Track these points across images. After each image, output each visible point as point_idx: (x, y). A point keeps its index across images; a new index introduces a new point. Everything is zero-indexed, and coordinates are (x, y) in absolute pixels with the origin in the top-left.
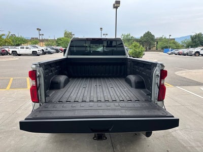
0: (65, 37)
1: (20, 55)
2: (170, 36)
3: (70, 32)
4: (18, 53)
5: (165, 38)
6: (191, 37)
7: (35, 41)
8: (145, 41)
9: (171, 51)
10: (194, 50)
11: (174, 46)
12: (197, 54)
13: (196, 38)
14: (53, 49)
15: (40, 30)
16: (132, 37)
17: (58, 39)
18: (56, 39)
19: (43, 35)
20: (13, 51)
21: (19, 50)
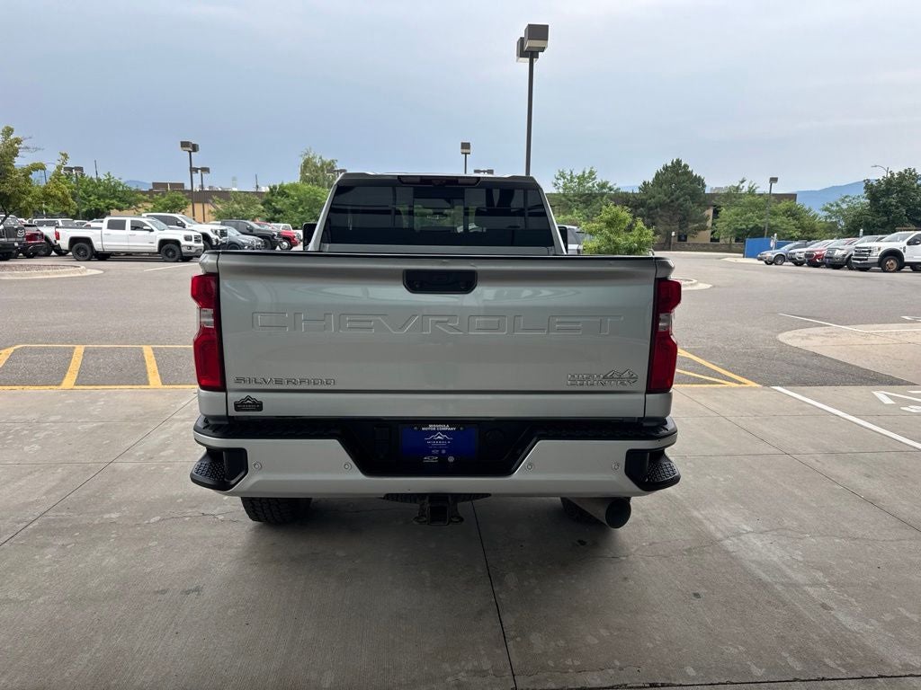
0: (305, 180)
1: (104, 256)
2: (774, 180)
3: (327, 159)
4: (98, 246)
5: (751, 192)
6: (868, 186)
7: (170, 200)
8: (662, 205)
9: (778, 246)
10: (878, 245)
11: (790, 225)
12: (891, 263)
13: (887, 192)
14: (250, 232)
15: (195, 148)
16: (603, 186)
17: (272, 190)
18: (265, 189)
19: (205, 170)
20: (74, 241)
21: (101, 234)
